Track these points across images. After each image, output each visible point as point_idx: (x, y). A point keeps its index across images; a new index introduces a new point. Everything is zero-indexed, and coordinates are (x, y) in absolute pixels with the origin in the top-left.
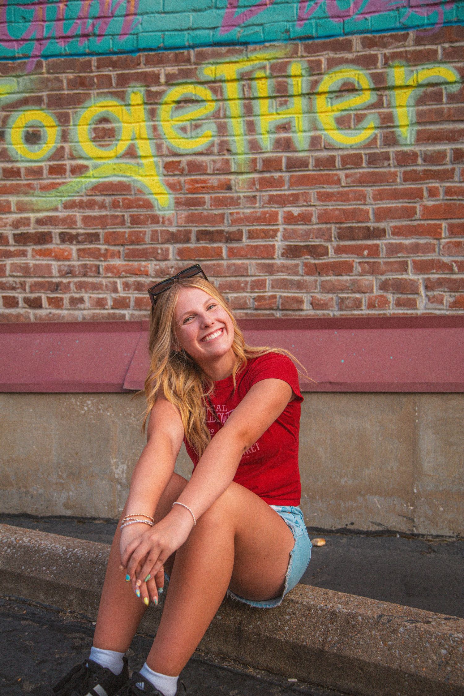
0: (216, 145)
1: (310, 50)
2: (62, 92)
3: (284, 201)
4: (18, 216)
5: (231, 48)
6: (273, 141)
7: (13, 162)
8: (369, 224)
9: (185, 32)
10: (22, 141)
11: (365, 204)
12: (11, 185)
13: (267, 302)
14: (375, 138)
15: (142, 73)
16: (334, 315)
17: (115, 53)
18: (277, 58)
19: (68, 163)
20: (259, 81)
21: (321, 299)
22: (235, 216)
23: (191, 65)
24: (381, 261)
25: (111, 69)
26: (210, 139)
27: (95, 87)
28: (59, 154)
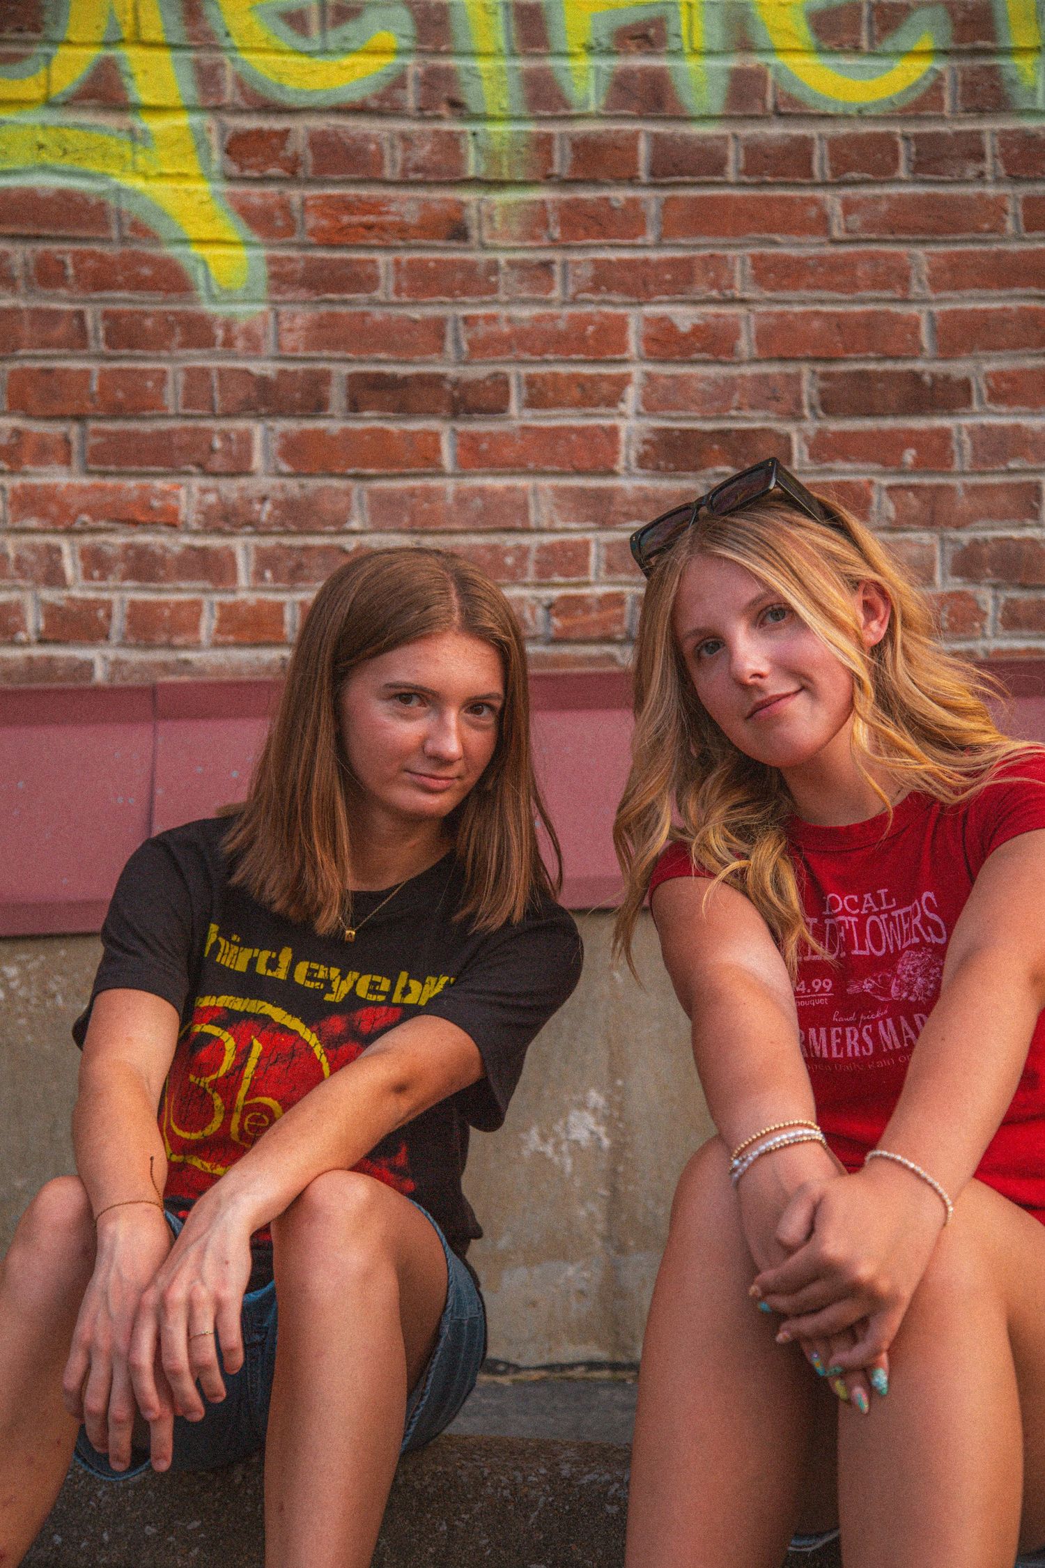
0: (411, 85)
3: (645, 284)
6: (605, 82)
8: (918, 366)
11: (905, 301)
13: (594, 616)
14: (937, 87)
22: (482, 330)
24: (956, 482)
26: (391, 60)
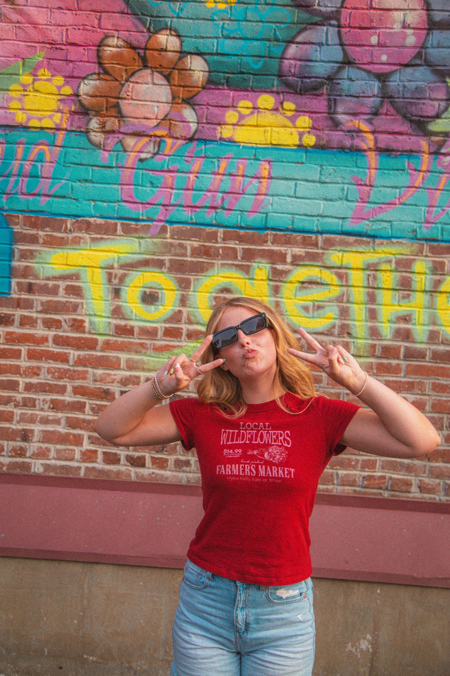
0: (337, 327)
1: (434, 251)
2: (185, 259)
3: (400, 388)
4: (128, 373)
5: (359, 238)
6: (393, 331)
7: (126, 319)
9: (315, 218)
10: (138, 300)
12: (123, 342)
13: (377, 481)
15: (268, 250)
16: (440, 500)
17: (242, 228)
18: (402, 254)
19: (185, 327)
20: (383, 273)
21: (429, 484)
23: (318, 249)
25: (237, 242)
26: (332, 321)
27: (220, 258)
28: (176, 317)
